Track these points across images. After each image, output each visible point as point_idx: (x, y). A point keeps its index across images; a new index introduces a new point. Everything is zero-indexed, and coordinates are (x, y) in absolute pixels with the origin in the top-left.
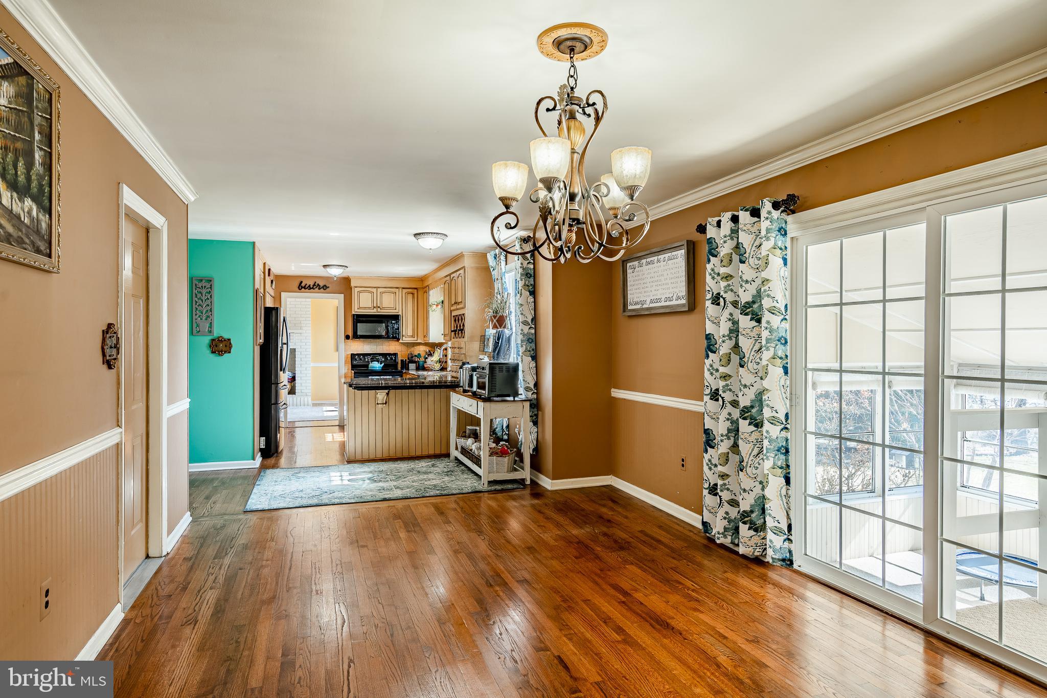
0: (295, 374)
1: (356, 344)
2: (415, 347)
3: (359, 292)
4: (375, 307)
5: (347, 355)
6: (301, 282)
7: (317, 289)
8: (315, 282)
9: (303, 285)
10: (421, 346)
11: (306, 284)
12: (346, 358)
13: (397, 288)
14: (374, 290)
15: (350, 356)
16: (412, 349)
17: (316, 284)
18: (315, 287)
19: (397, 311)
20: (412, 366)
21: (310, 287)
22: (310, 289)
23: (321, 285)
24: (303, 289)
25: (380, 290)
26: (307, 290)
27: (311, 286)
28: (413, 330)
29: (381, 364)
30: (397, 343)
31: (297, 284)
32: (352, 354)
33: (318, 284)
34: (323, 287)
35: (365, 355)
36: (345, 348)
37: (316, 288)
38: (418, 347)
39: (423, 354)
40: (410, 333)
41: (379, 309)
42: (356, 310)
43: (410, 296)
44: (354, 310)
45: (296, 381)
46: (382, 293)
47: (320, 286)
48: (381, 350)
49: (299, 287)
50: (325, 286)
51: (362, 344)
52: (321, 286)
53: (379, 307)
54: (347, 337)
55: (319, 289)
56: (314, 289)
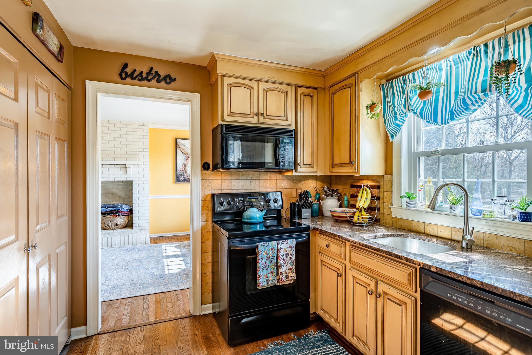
0: (132, 207)
1: (220, 178)
2: (303, 182)
3: (231, 86)
4: (256, 114)
5: (206, 196)
6: (126, 66)
7: (154, 82)
8: (152, 69)
9: (129, 70)
10: (311, 181)
11: (135, 70)
12: (204, 201)
13: (289, 85)
14: (255, 85)
15: (209, 198)
16: (299, 185)
17: (153, 72)
18: (150, 77)
19: (288, 123)
20: (306, 213)
21: (142, 76)
22: (142, 79)
23: (163, 73)
24: (128, 80)
25: (264, 86)
26: (136, 81)
27: (144, 75)
28: (312, 155)
29: (262, 211)
30: (279, 176)
31: (117, 68)
32: (213, 195)
33: (156, 72)
34: (165, 78)
35: (234, 196)
36: (202, 185)
37: (152, 78)
38: (307, 182)
39: (313, 193)
40: (307, 160)
41: (262, 118)
42: (226, 118)
43: (308, 99)
44: (222, 116)
45: (134, 215)
46: (266, 91)
47: (159, 75)
48: (257, 187)
49: (120, 75)
50: (168, 76)
51: (229, 178)
52: (162, 77)
53: (262, 114)
54: (205, 167)
55: (158, 81)
56: (149, 80)
